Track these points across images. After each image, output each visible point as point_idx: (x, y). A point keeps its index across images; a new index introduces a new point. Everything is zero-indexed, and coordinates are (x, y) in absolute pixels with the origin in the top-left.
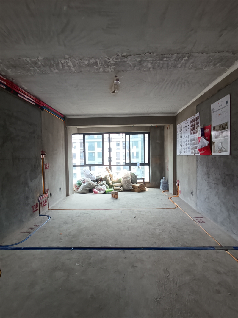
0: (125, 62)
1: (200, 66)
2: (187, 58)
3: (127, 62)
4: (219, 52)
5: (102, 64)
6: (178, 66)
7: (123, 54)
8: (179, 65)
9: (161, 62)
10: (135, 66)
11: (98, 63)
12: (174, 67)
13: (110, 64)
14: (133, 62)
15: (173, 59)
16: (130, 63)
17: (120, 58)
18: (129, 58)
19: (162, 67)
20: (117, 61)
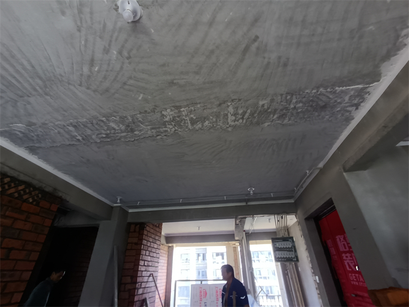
0: (153, 129)
5: (185, 123)
11: (189, 124)
13: (173, 123)
16: (145, 127)
20: (164, 129)
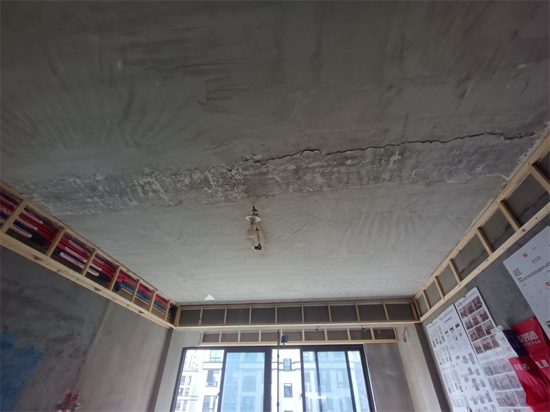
0: (265, 174)
1: (435, 174)
2: (400, 157)
3: (270, 176)
4: (470, 136)
5: (218, 181)
6: (383, 176)
7: (257, 158)
8: (386, 176)
9: (343, 169)
10: (288, 184)
11: (211, 180)
12: (374, 179)
13: (233, 181)
14: (282, 174)
15: (368, 160)
16: (275, 176)
17: (252, 166)
18: (271, 165)
19: (347, 183)
20: (247, 173)
